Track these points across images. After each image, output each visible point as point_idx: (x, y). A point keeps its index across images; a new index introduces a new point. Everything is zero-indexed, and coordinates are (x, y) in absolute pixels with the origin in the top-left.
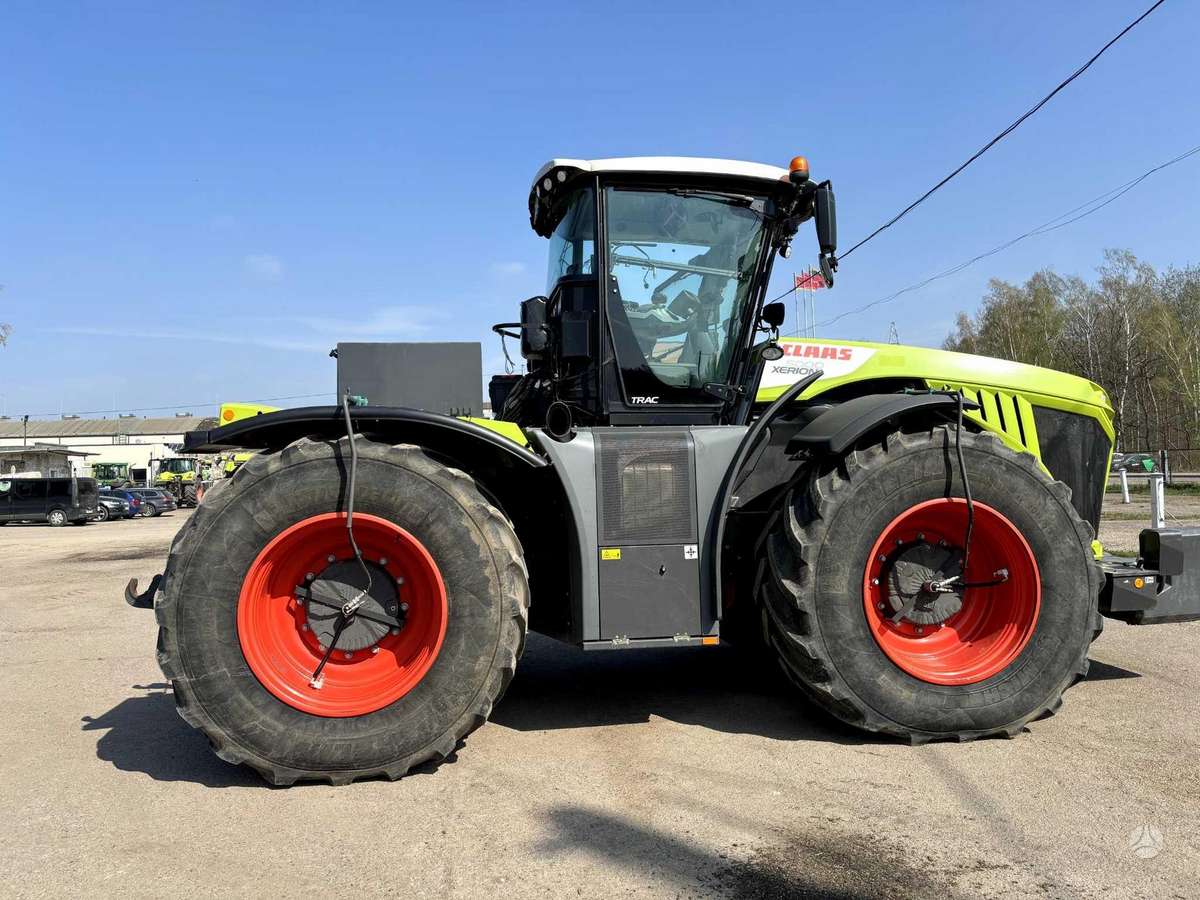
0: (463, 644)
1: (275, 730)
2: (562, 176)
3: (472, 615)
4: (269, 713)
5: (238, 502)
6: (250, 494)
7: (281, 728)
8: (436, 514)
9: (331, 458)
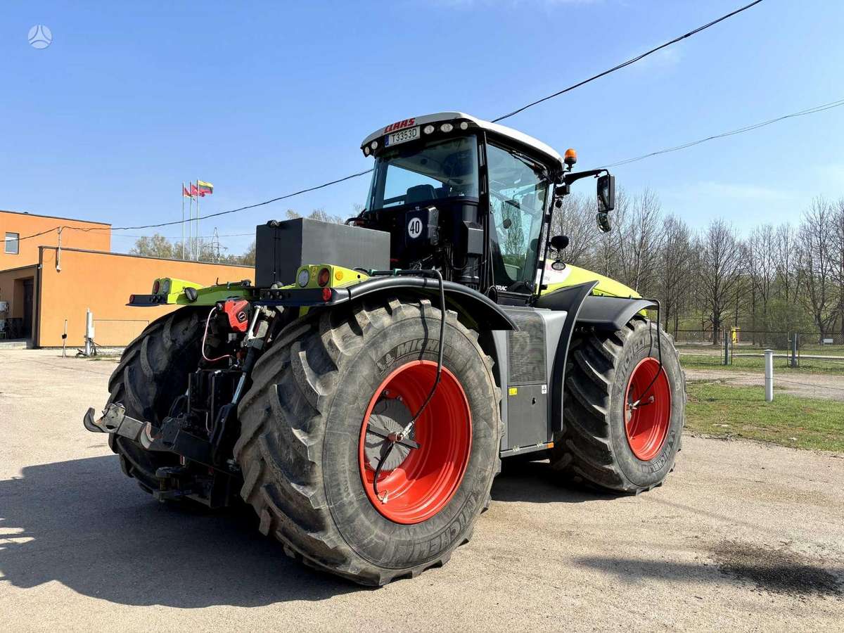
0: (480, 458)
1: (383, 540)
2: (464, 126)
3: (485, 436)
4: (378, 527)
5: (366, 350)
6: (373, 344)
7: (387, 537)
8: (470, 363)
9: (418, 317)
